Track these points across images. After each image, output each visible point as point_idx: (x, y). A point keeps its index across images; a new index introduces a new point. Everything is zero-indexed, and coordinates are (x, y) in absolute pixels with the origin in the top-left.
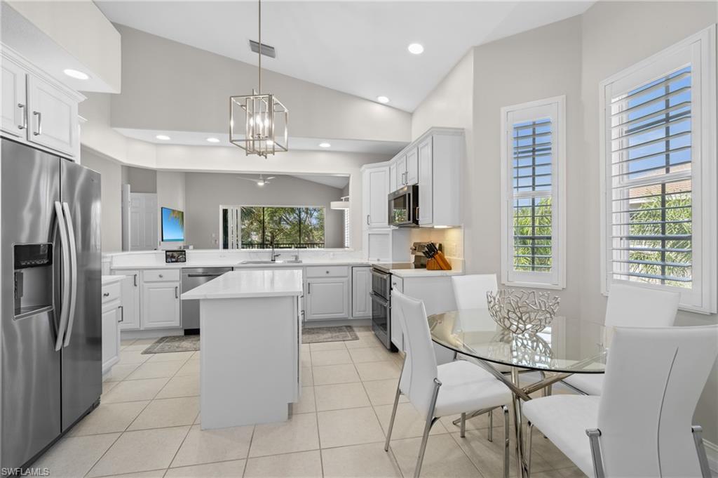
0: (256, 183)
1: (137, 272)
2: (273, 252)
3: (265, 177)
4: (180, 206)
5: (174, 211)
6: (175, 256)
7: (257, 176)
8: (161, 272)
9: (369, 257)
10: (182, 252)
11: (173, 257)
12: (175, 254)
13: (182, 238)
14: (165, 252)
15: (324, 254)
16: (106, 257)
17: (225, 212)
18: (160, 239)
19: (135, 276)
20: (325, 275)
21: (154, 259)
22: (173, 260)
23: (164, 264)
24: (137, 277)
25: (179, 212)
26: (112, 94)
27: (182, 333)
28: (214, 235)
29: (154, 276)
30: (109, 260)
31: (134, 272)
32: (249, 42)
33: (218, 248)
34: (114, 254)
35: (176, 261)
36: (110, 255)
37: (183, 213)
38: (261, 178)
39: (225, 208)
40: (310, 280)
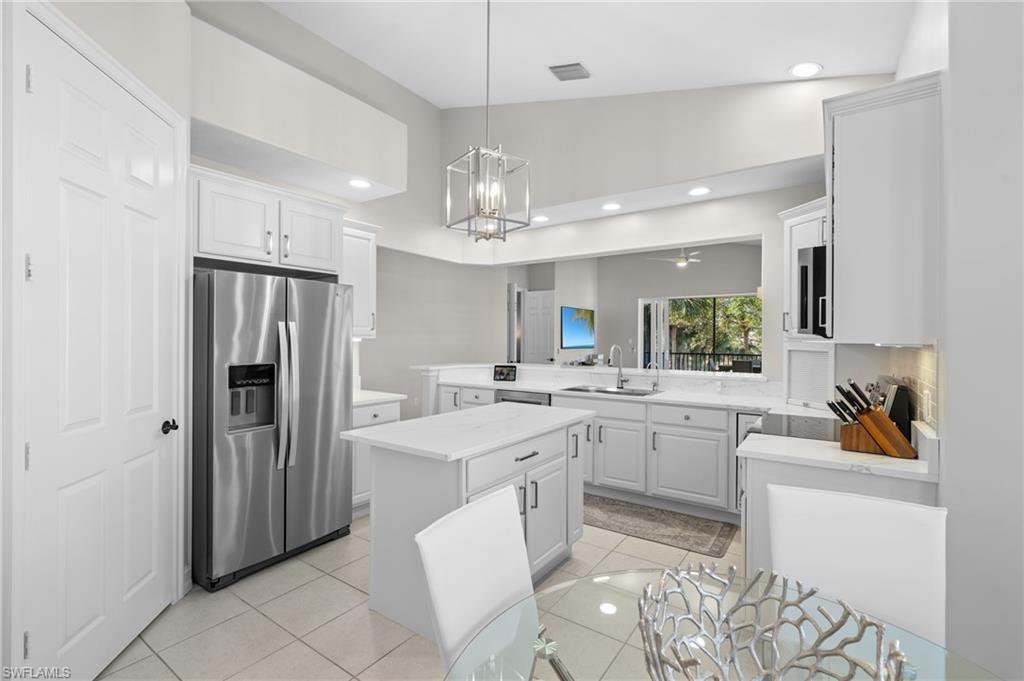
0: (675, 263)
2: (620, 374)
3: (685, 251)
4: (589, 302)
5: (579, 310)
7: (675, 252)
9: (789, 397)
10: (512, 368)
11: (502, 373)
12: (505, 371)
15: (705, 384)
16: (432, 371)
17: (647, 309)
19: (456, 394)
20: (683, 421)
22: (502, 377)
23: (488, 382)
24: (458, 396)
25: (587, 311)
28: (630, 341)
29: (470, 396)
30: (435, 374)
31: (456, 390)
32: (550, 71)
34: (440, 368)
35: (505, 379)
36: (437, 368)
37: (593, 312)
38: (683, 255)
39: (647, 302)
40: (656, 428)
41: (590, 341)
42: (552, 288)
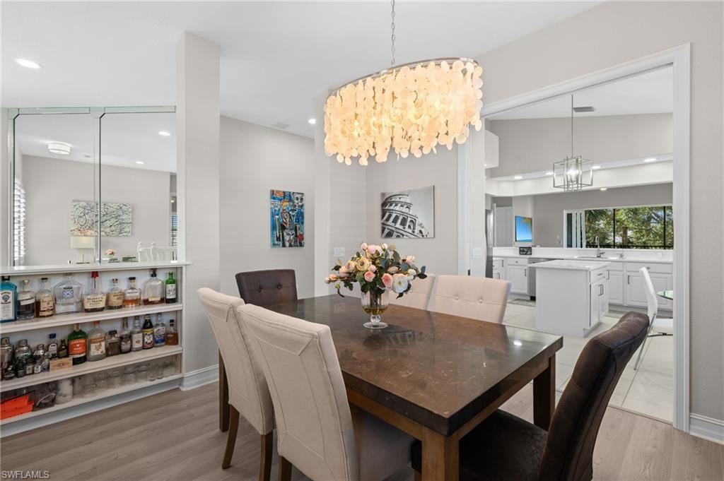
1: (504, 259)
4: (529, 214)
5: (525, 218)
6: (525, 251)
8: (517, 260)
10: (530, 248)
11: (523, 251)
12: (525, 250)
13: (531, 238)
14: (518, 248)
17: (569, 216)
18: (514, 240)
19: (503, 261)
21: (512, 252)
22: (524, 253)
23: (518, 255)
25: (529, 219)
26: (492, 168)
27: (529, 298)
28: (558, 237)
29: (512, 261)
33: (562, 247)
35: (526, 254)
37: (531, 219)
39: (569, 212)
40: (628, 274)
41: (530, 237)
42: (511, 205)
